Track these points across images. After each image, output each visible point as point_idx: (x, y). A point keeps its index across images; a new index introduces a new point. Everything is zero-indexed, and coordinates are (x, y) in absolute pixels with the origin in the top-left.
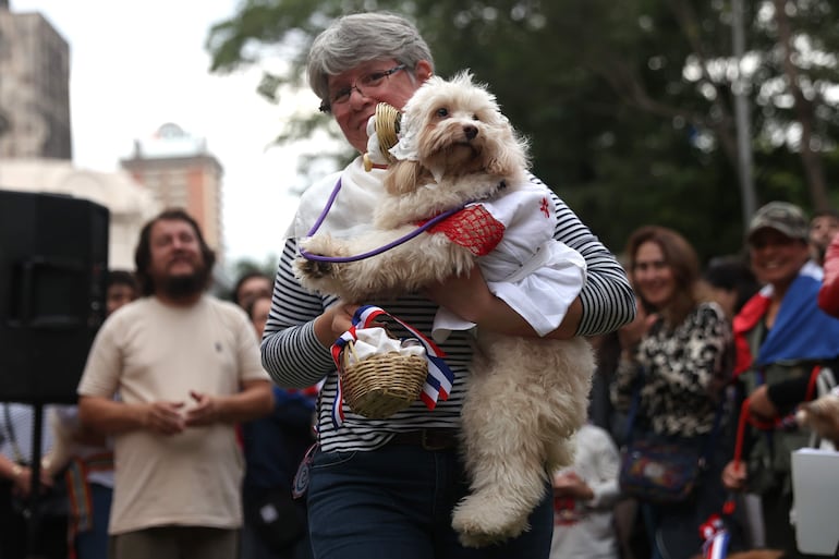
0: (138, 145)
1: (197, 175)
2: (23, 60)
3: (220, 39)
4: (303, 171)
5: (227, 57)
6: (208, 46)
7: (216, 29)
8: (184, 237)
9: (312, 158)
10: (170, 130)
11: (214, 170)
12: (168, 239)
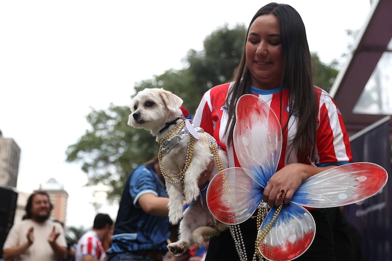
0: (40, 185)
1: (60, 197)
2: (5, 154)
3: (71, 150)
4: (94, 196)
5: (72, 157)
6: (66, 152)
7: (70, 147)
8: (45, 202)
9: (96, 191)
10: (53, 181)
11: (66, 196)
12: (39, 202)
